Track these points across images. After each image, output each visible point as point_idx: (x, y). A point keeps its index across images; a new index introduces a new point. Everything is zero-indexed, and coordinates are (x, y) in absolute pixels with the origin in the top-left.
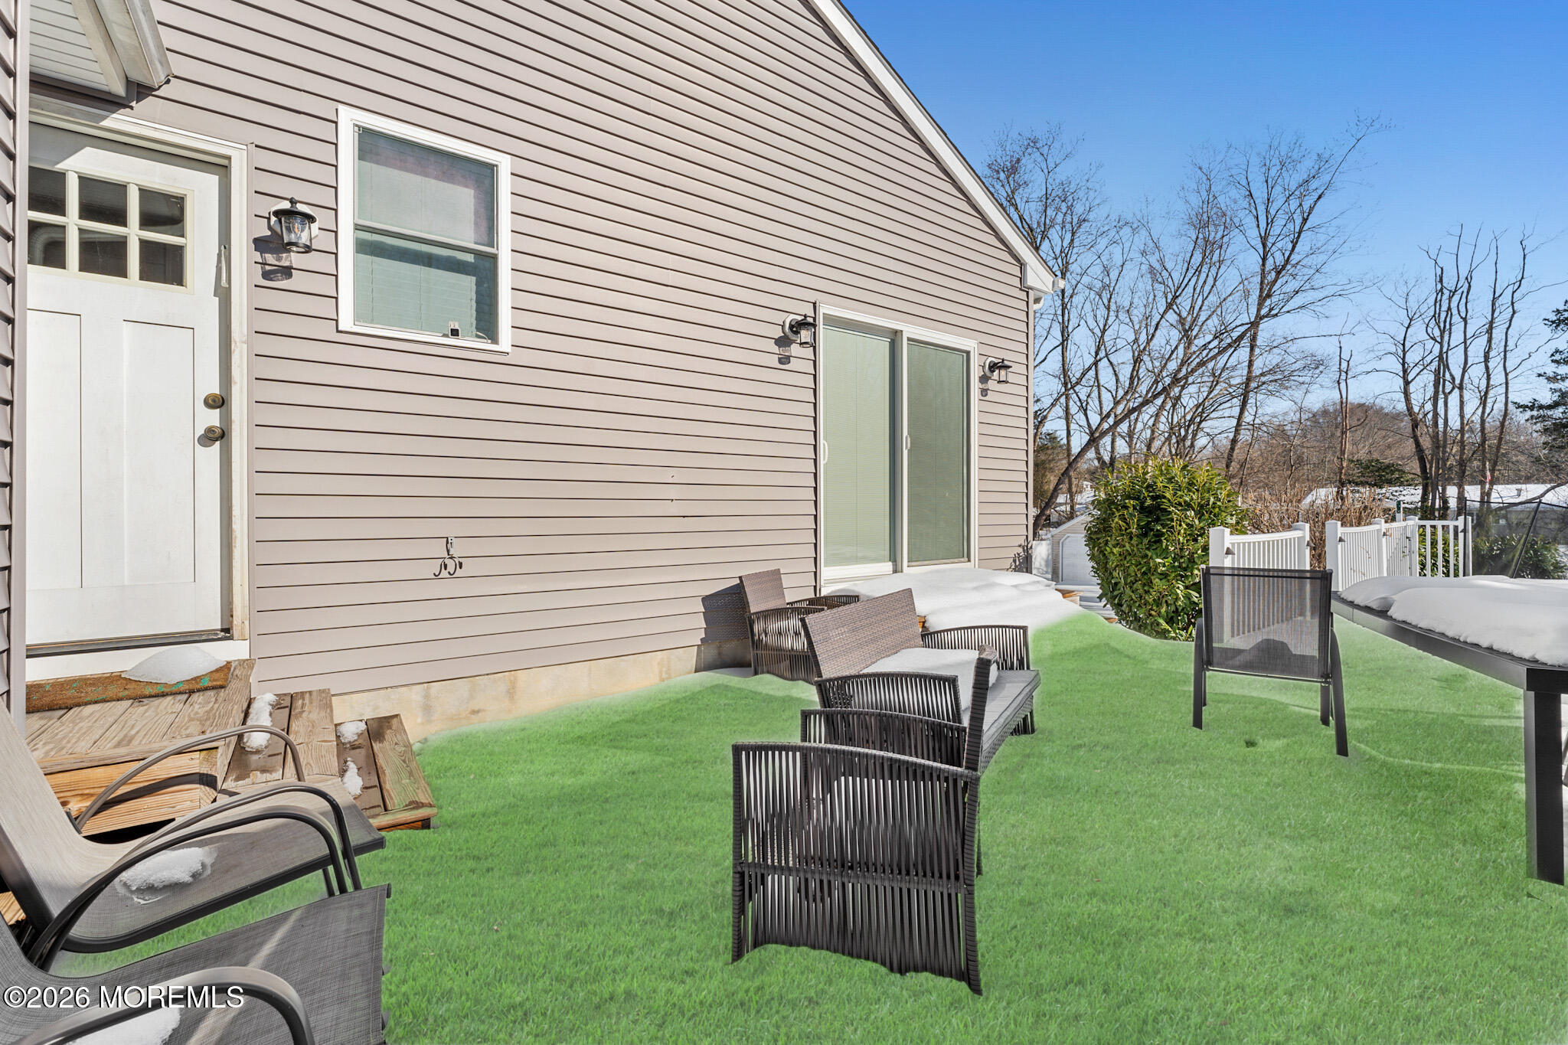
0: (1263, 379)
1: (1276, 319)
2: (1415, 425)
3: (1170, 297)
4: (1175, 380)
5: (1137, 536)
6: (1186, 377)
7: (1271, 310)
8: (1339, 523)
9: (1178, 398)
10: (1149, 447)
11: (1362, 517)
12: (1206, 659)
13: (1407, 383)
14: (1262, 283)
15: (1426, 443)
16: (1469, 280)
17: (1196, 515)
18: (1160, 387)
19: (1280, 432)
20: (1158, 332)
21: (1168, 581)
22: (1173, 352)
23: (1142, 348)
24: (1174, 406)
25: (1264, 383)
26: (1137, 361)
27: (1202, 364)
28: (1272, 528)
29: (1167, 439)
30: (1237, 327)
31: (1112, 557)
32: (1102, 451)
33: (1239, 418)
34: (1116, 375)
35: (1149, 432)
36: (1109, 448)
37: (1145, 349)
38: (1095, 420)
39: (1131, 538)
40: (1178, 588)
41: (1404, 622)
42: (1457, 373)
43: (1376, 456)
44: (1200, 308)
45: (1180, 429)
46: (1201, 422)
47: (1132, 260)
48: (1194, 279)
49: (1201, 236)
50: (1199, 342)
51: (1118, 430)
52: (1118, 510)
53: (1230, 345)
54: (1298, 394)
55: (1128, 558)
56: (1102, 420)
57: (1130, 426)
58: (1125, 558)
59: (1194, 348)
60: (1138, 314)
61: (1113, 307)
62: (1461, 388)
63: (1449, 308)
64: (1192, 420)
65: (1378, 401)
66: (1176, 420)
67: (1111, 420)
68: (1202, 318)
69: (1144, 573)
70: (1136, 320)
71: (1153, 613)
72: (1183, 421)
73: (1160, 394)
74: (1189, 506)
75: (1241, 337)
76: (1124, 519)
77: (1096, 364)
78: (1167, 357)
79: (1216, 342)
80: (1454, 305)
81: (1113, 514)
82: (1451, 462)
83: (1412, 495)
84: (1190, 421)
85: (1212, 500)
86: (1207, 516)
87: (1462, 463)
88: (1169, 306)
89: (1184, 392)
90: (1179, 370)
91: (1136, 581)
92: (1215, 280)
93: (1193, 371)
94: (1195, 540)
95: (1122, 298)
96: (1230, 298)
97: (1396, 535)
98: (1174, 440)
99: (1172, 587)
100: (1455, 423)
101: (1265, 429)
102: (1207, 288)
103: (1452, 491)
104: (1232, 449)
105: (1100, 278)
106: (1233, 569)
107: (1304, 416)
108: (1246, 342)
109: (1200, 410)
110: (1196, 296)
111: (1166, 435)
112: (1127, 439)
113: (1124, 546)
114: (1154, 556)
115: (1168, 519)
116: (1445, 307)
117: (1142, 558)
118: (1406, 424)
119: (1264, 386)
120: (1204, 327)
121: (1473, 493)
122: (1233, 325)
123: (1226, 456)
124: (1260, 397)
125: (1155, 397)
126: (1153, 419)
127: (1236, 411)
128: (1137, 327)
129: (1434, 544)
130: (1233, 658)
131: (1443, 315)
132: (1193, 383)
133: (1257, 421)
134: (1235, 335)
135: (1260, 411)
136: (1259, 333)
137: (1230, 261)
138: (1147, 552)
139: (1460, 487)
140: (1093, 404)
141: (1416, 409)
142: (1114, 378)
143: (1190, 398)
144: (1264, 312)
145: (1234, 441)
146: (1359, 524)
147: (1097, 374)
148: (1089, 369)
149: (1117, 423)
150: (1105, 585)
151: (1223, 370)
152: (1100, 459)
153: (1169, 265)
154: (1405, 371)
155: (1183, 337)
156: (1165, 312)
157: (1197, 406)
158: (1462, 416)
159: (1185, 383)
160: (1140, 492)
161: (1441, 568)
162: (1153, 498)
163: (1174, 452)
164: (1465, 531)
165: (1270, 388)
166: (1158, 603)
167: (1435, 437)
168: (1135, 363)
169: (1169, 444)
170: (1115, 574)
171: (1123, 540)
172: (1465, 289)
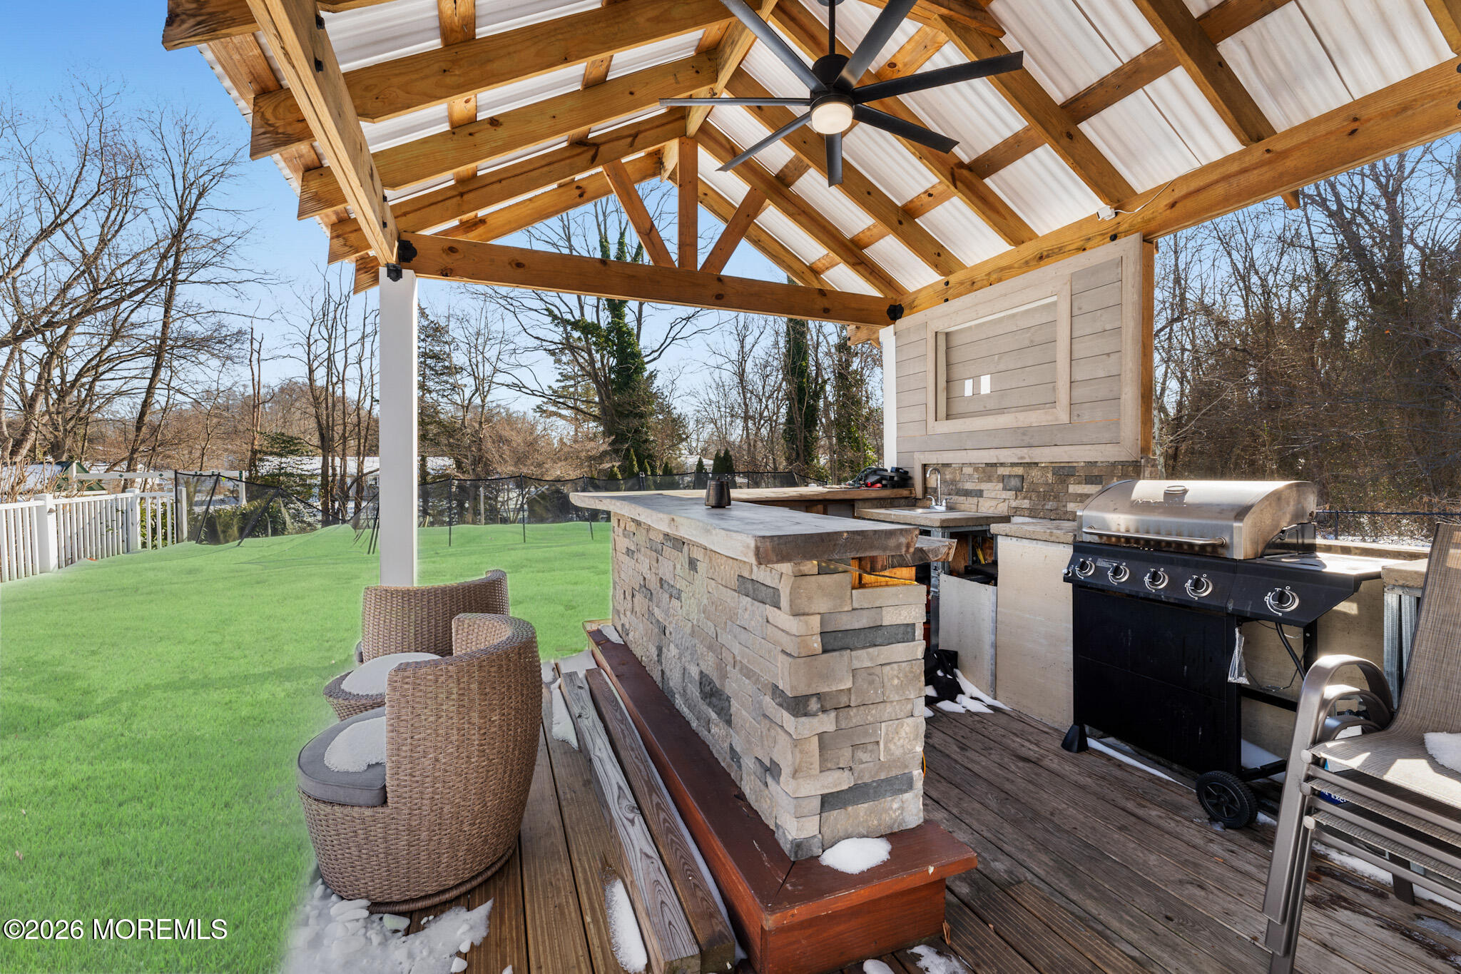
2: (317, 408)
13: (311, 371)
43: (283, 430)
62: (343, 382)
87: (344, 439)
104: (143, 414)
124: (176, 360)
139: (343, 458)
172: (345, 304)
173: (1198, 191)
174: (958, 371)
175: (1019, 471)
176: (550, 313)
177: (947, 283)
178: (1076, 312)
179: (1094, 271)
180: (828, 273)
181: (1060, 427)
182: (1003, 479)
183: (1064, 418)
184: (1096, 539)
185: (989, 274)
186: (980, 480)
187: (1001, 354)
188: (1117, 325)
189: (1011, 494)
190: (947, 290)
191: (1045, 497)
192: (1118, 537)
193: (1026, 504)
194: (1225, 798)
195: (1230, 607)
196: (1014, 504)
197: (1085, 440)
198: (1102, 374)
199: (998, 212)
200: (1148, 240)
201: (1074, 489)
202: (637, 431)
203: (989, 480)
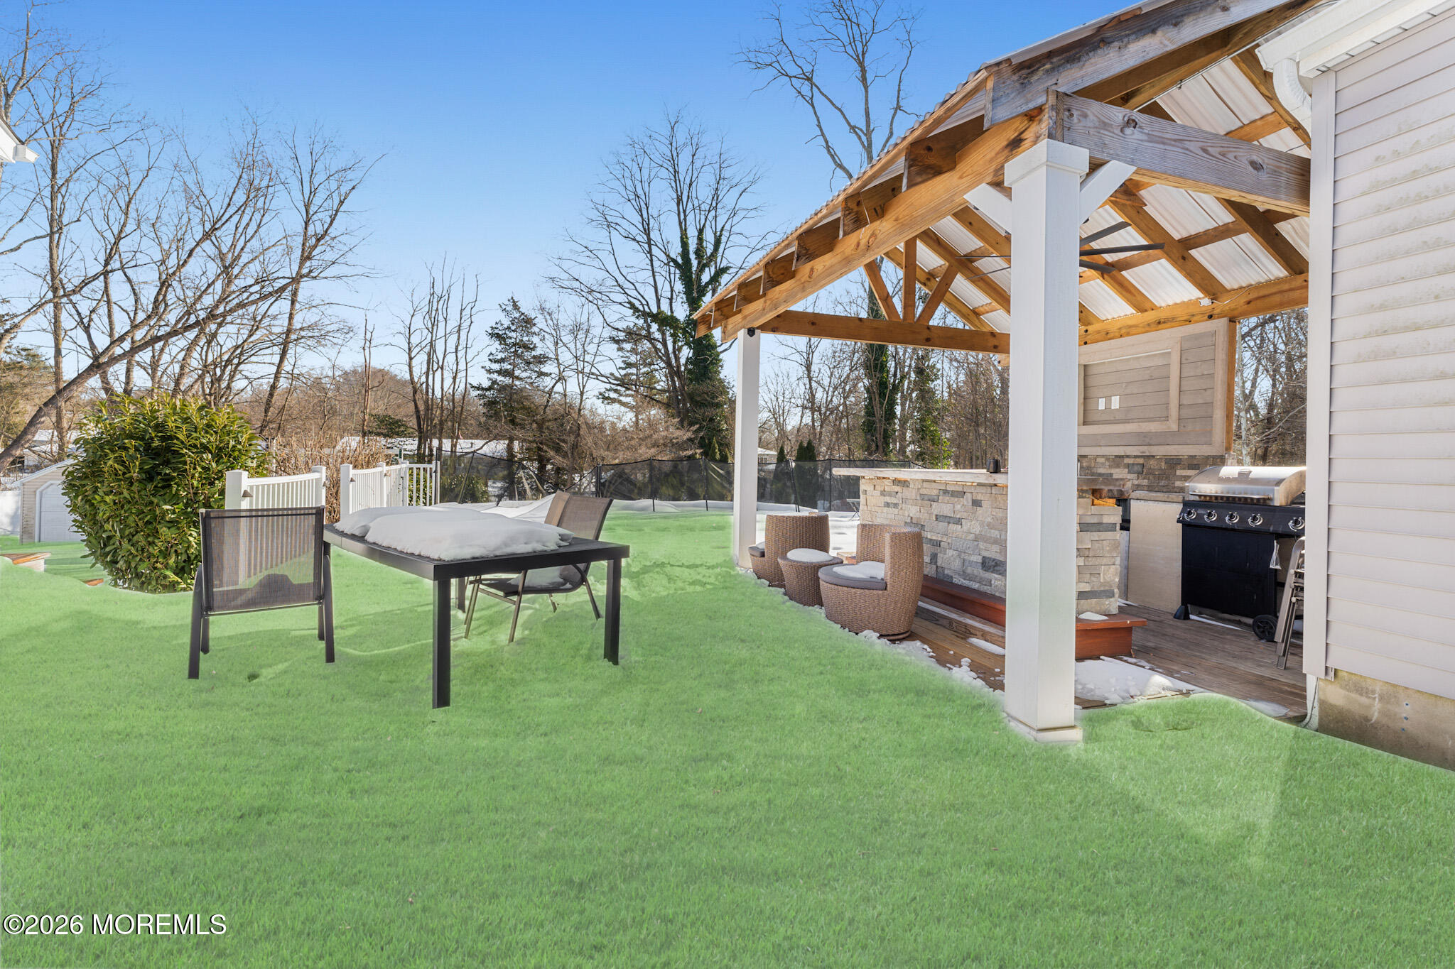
0: (303, 333)
1: (314, 282)
2: (415, 392)
3: (208, 226)
4: (212, 316)
5: (139, 481)
6: (224, 315)
7: (311, 271)
8: (351, 466)
9: (214, 335)
10: (177, 383)
11: (369, 462)
12: (205, 607)
13: (411, 359)
14: (304, 244)
15: (422, 407)
16: (449, 292)
17: (213, 458)
18: (193, 319)
19: (318, 382)
20: (192, 260)
21: (178, 528)
22: (209, 286)
23: (171, 271)
24: (209, 342)
25: (303, 337)
26: (164, 284)
27: (241, 305)
28: (296, 470)
29: (200, 377)
30: (278, 278)
31: (103, 507)
32: (111, 379)
33: (279, 366)
34: (135, 294)
35: (177, 369)
36: (123, 378)
37: (174, 273)
38: (102, 342)
39: (131, 484)
40: (191, 535)
41: (374, 543)
42: (440, 356)
43: (390, 413)
44: (242, 249)
45: (215, 369)
46: (239, 364)
47: (160, 168)
48: (236, 218)
49: (244, 175)
50: (240, 283)
51: (137, 358)
52: (113, 451)
53: (271, 294)
54: (332, 353)
55: (126, 507)
56: (113, 343)
57: (153, 356)
58: (122, 507)
59: (233, 288)
60: (167, 233)
61: (132, 214)
62: (442, 368)
63: (437, 310)
64: (229, 361)
65: (392, 370)
66: (210, 359)
67: (127, 345)
68: (245, 258)
69: (149, 523)
70: (165, 239)
71: (158, 565)
72: (219, 360)
73: (191, 327)
74: (205, 448)
75: (282, 289)
76: (122, 463)
77: (106, 274)
78: (203, 289)
79: (257, 288)
80: (440, 307)
81: (106, 455)
82: (436, 421)
83: (411, 445)
84: (227, 361)
85: (232, 443)
86: (225, 459)
87: (441, 423)
88: (207, 236)
89: (221, 330)
90: (217, 306)
91: (137, 532)
92: (259, 226)
93: (232, 311)
94: (212, 484)
95: (146, 204)
96: (274, 249)
97: (394, 475)
98: (208, 379)
99: (182, 534)
100: (438, 394)
101: (302, 378)
102: (251, 231)
103: (435, 443)
104: (271, 395)
105: (116, 172)
106: (251, 510)
107: (337, 373)
108: (287, 294)
109: (239, 351)
110: (238, 235)
111: (200, 372)
112: (150, 371)
113: (121, 493)
114: (161, 503)
115: (180, 462)
116: (435, 308)
117: (146, 506)
118: (410, 390)
119: (303, 340)
120: (246, 269)
121: (447, 444)
122: (275, 275)
123: (264, 401)
124: (299, 349)
125: (188, 328)
126: (183, 353)
127: (276, 359)
128: (166, 247)
129: (418, 481)
130: (235, 599)
131: (434, 313)
132: (232, 323)
133: (296, 371)
134: (277, 285)
135: (299, 362)
136: (300, 290)
137: (274, 213)
138: (153, 499)
139: (440, 440)
140: (100, 323)
141: (416, 380)
142: (132, 298)
143: (229, 337)
144: (305, 271)
145: (273, 387)
146: (368, 467)
147: (106, 287)
148: (95, 277)
149: (135, 350)
150: (93, 541)
151: (264, 316)
152: (108, 389)
153: (209, 193)
154: (410, 349)
155: (222, 272)
156: (201, 240)
157: (237, 347)
158: (442, 389)
159: (223, 321)
160: (145, 431)
161: (422, 499)
162: (163, 439)
163: (207, 391)
164: (436, 472)
165: (308, 343)
166: (165, 554)
167: (426, 401)
168: (162, 284)
169: (202, 382)
170: (107, 526)
171: (119, 486)
172: (446, 297)
173: (1264, 297)
174: (1093, 392)
175: (1141, 461)
176: (633, 306)
177: (1086, 331)
178: (1184, 361)
179: (1197, 337)
180: (986, 315)
181: (1172, 434)
182: (1128, 466)
183: (1174, 427)
184: (1197, 498)
185: (1120, 329)
186: (1110, 467)
187: (1128, 383)
188: (1211, 372)
189: (1133, 476)
190: (1086, 336)
191: (1159, 478)
192: (1211, 497)
193: (1145, 482)
194: (1268, 627)
195: (1271, 529)
196: (1136, 483)
197: (1188, 442)
198: (1201, 401)
199: (1130, 292)
200: (1233, 320)
201: (1179, 472)
202: (712, 420)
203: (1118, 466)
